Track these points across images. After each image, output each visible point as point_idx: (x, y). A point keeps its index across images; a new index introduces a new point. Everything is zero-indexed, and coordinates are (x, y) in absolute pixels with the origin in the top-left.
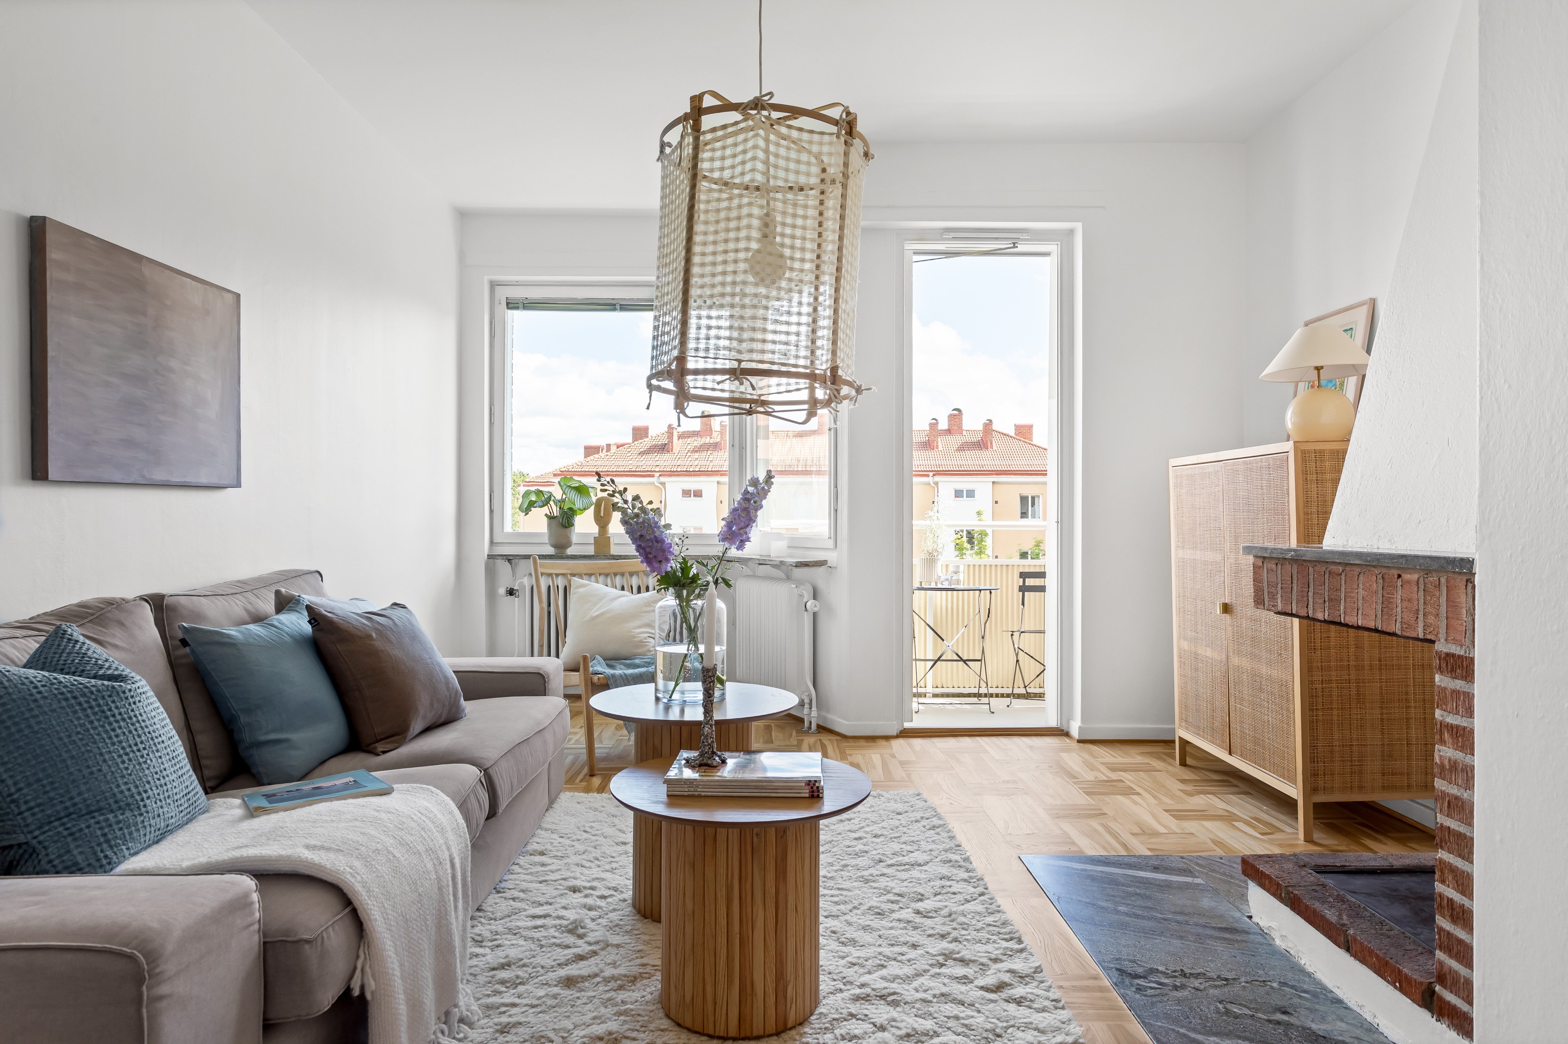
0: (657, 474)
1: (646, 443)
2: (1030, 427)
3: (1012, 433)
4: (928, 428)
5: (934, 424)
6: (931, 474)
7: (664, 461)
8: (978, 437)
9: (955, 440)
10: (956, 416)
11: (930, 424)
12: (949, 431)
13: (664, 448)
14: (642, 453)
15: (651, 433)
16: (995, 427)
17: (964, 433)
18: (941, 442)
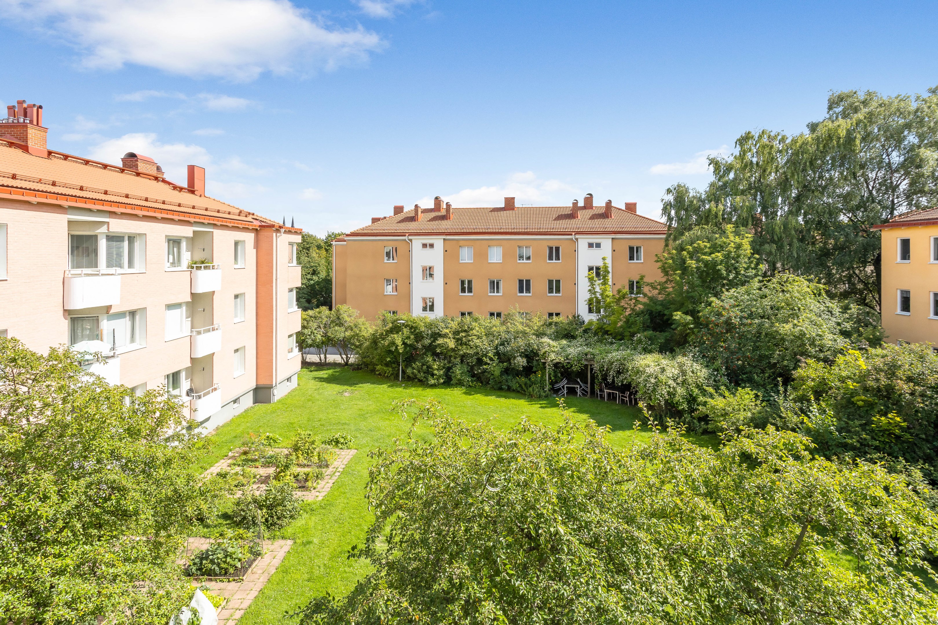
0: (407, 234)
1: (401, 216)
2: (635, 204)
3: (624, 208)
4: (571, 205)
5: (575, 204)
6: (573, 233)
7: (412, 226)
8: (603, 211)
9: (589, 213)
10: (589, 199)
11: (573, 203)
12: (584, 208)
13: (412, 219)
14: (400, 222)
15: (405, 210)
16: (613, 205)
17: (594, 208)
18: (580, 213)
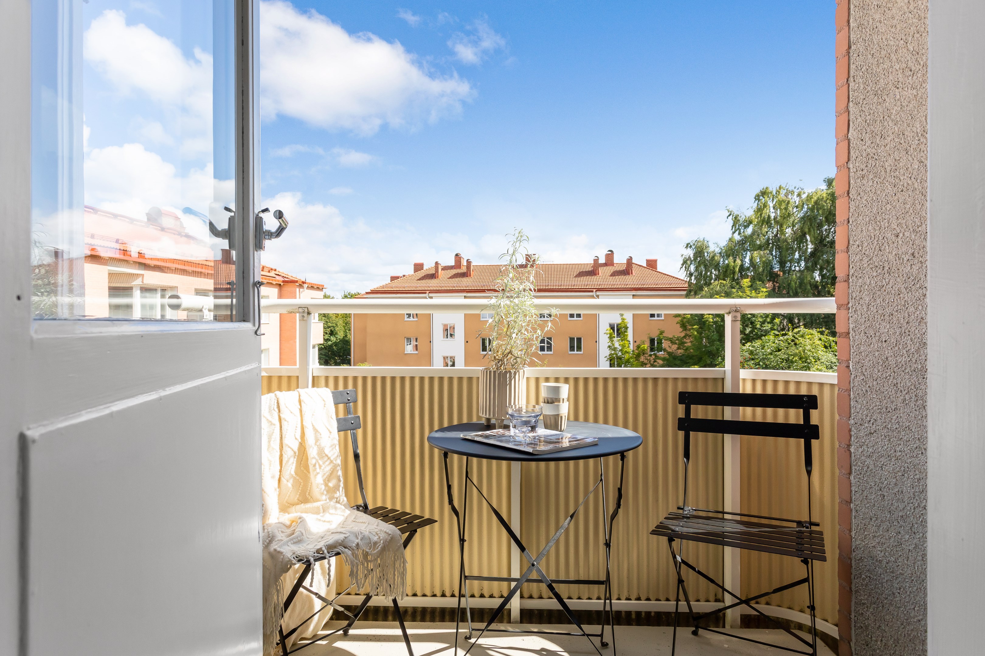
0: (428, 292)
1: (421, 274)
2: (656, 261)
3: (645, 265)
4: (593, 262)
5: (596, 260)
6: (594, 290)
7: (432, 284)
8: (624, 267)
9: (610, 270)
10: (610, 256)
12: (605, 265)
13: (432, 276)
14: (420, 279)
15: (425, 268)
16: (633, 261)
17: (615, 265)
18: (601, 270)
